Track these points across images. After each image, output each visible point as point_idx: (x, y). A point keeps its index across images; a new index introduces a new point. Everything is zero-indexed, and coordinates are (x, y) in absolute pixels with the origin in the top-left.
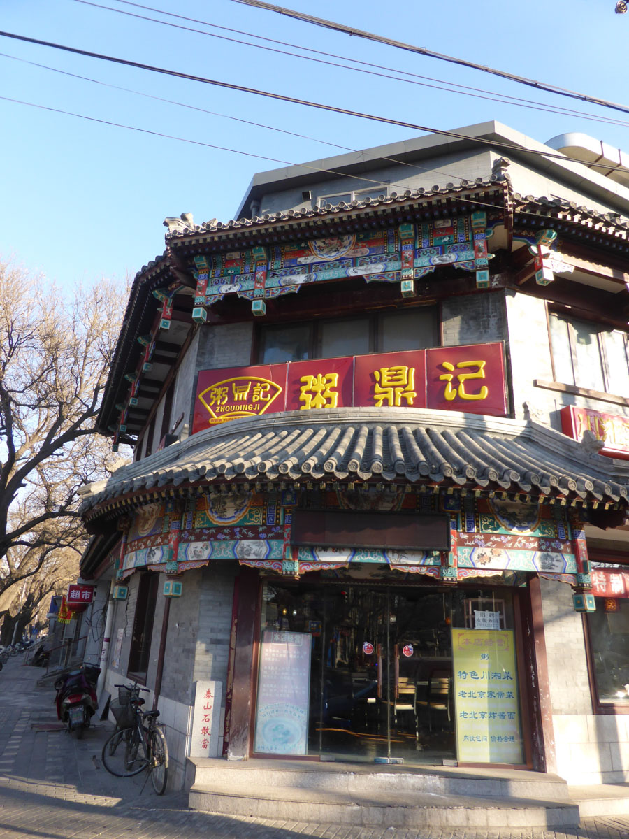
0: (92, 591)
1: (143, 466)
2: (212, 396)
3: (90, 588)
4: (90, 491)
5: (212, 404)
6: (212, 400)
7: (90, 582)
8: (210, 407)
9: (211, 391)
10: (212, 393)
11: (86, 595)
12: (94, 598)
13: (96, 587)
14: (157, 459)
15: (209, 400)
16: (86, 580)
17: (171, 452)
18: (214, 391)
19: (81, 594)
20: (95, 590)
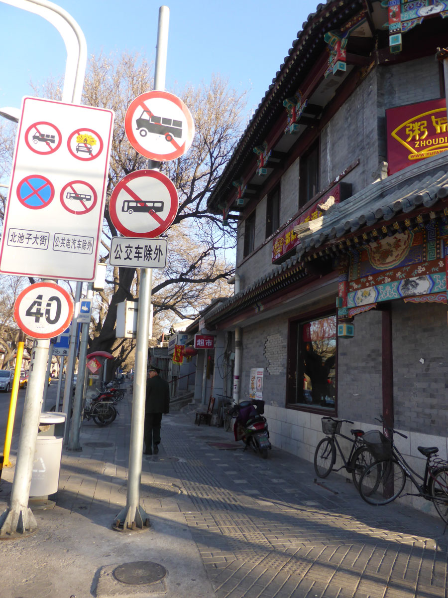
0: (213, 340)
1: (352, 204)
2: (407, 132)
3: (211, 337)
4: (309, 229)
5: (409, 139)
6: (408, 136)
7: (212, 333)
8: (408, 143)
9: (405, 127)
10: (407, 130)
11: (209, 342)
12: (215, 345)
13: (216, 336)
14: (364, 197)
15: (404, 137)
16: (210, 331)
17: (375, 190)
18: (409, 127)
19: (205, 343)
20: (215, 339)
